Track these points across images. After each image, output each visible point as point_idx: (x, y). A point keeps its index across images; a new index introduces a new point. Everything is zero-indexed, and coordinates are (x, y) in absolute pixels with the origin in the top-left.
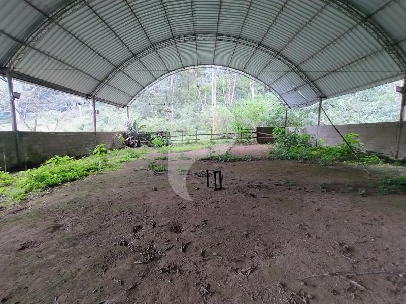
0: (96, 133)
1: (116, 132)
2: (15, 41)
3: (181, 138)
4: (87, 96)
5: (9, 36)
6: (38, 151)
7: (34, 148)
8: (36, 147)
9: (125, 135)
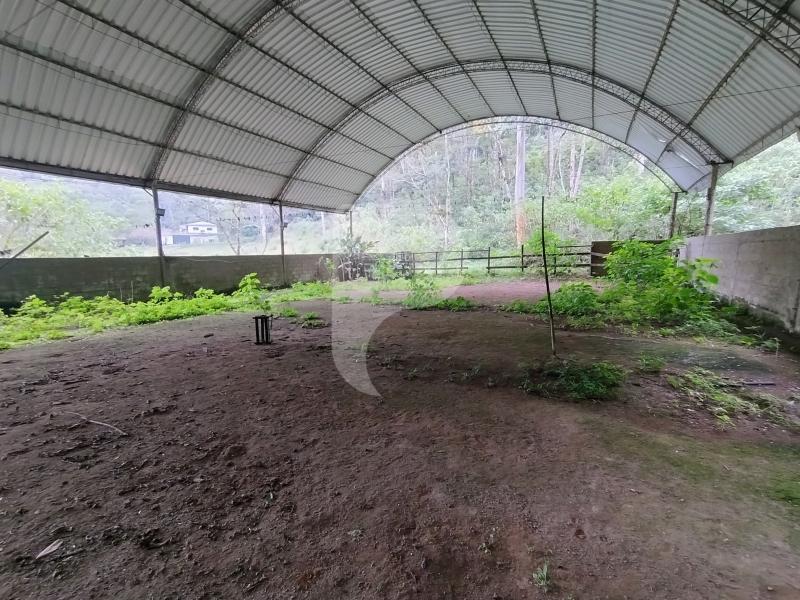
0: (283, 257)
1: (320, 255)
2: (155, 148)
3: (433, 265)
4: (272, 201)
5: (147, 142)
6: (190, 281)
7: (184, 276)
8: (187, 276)
9: (342, 258)
